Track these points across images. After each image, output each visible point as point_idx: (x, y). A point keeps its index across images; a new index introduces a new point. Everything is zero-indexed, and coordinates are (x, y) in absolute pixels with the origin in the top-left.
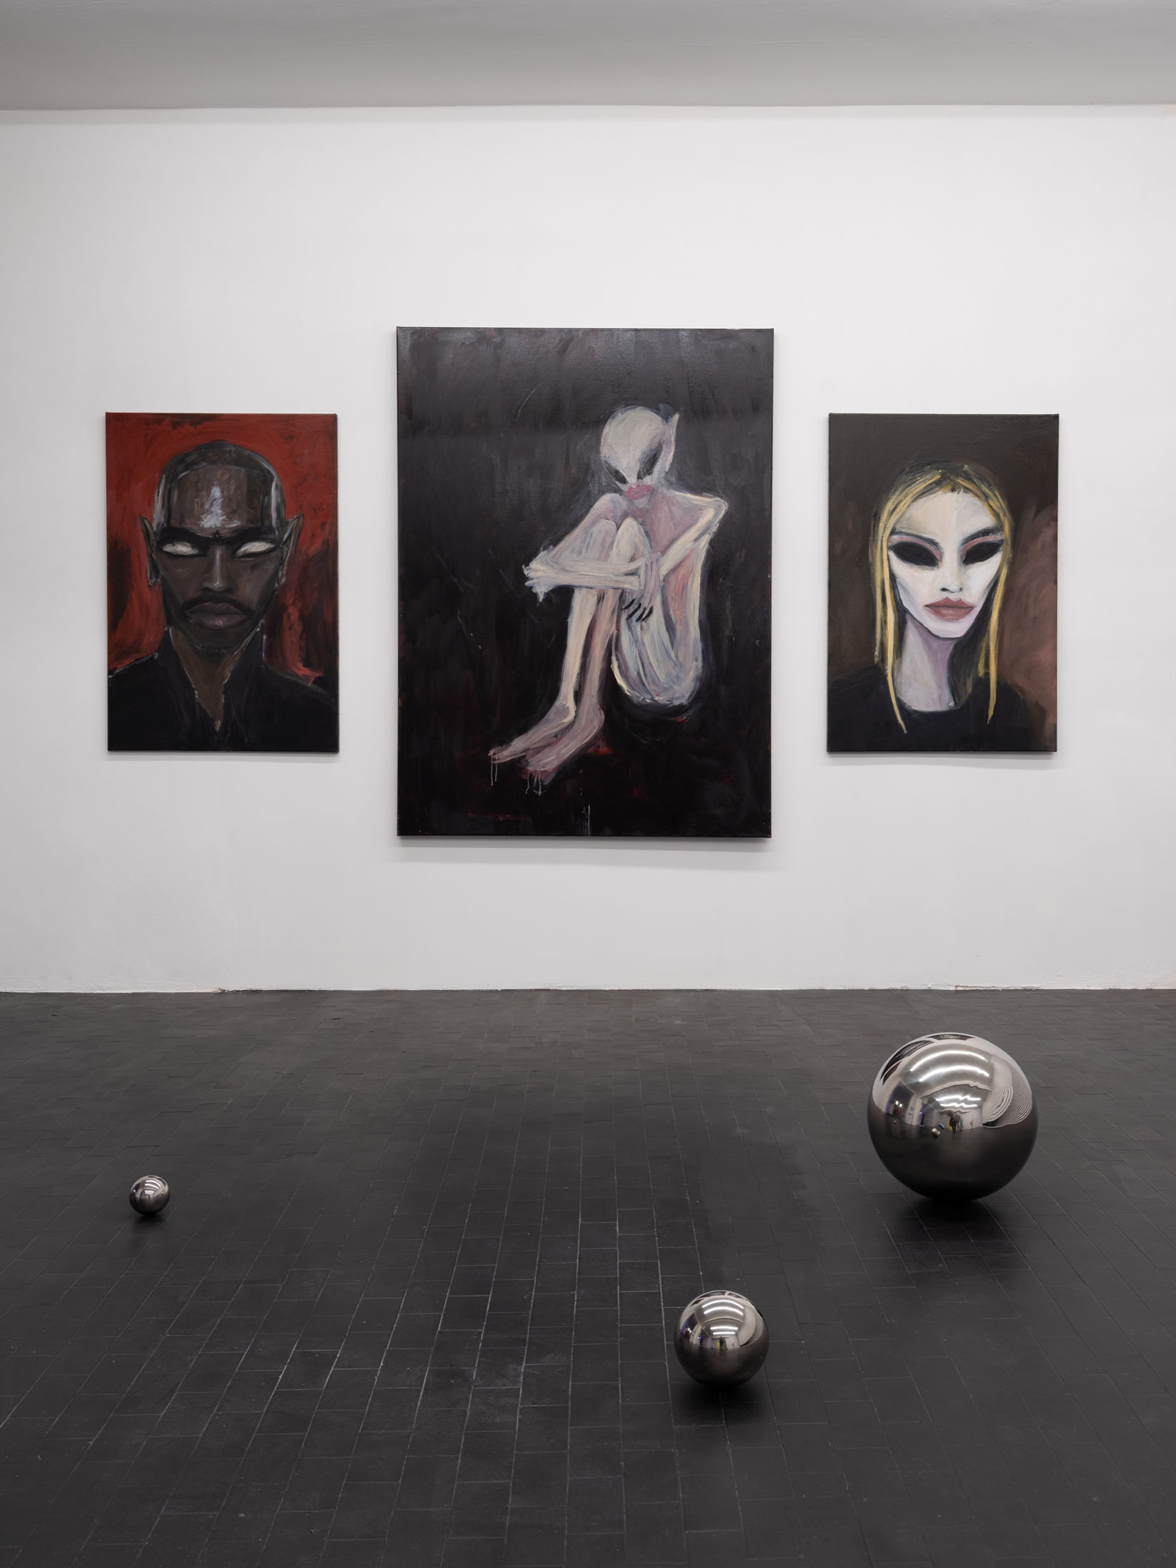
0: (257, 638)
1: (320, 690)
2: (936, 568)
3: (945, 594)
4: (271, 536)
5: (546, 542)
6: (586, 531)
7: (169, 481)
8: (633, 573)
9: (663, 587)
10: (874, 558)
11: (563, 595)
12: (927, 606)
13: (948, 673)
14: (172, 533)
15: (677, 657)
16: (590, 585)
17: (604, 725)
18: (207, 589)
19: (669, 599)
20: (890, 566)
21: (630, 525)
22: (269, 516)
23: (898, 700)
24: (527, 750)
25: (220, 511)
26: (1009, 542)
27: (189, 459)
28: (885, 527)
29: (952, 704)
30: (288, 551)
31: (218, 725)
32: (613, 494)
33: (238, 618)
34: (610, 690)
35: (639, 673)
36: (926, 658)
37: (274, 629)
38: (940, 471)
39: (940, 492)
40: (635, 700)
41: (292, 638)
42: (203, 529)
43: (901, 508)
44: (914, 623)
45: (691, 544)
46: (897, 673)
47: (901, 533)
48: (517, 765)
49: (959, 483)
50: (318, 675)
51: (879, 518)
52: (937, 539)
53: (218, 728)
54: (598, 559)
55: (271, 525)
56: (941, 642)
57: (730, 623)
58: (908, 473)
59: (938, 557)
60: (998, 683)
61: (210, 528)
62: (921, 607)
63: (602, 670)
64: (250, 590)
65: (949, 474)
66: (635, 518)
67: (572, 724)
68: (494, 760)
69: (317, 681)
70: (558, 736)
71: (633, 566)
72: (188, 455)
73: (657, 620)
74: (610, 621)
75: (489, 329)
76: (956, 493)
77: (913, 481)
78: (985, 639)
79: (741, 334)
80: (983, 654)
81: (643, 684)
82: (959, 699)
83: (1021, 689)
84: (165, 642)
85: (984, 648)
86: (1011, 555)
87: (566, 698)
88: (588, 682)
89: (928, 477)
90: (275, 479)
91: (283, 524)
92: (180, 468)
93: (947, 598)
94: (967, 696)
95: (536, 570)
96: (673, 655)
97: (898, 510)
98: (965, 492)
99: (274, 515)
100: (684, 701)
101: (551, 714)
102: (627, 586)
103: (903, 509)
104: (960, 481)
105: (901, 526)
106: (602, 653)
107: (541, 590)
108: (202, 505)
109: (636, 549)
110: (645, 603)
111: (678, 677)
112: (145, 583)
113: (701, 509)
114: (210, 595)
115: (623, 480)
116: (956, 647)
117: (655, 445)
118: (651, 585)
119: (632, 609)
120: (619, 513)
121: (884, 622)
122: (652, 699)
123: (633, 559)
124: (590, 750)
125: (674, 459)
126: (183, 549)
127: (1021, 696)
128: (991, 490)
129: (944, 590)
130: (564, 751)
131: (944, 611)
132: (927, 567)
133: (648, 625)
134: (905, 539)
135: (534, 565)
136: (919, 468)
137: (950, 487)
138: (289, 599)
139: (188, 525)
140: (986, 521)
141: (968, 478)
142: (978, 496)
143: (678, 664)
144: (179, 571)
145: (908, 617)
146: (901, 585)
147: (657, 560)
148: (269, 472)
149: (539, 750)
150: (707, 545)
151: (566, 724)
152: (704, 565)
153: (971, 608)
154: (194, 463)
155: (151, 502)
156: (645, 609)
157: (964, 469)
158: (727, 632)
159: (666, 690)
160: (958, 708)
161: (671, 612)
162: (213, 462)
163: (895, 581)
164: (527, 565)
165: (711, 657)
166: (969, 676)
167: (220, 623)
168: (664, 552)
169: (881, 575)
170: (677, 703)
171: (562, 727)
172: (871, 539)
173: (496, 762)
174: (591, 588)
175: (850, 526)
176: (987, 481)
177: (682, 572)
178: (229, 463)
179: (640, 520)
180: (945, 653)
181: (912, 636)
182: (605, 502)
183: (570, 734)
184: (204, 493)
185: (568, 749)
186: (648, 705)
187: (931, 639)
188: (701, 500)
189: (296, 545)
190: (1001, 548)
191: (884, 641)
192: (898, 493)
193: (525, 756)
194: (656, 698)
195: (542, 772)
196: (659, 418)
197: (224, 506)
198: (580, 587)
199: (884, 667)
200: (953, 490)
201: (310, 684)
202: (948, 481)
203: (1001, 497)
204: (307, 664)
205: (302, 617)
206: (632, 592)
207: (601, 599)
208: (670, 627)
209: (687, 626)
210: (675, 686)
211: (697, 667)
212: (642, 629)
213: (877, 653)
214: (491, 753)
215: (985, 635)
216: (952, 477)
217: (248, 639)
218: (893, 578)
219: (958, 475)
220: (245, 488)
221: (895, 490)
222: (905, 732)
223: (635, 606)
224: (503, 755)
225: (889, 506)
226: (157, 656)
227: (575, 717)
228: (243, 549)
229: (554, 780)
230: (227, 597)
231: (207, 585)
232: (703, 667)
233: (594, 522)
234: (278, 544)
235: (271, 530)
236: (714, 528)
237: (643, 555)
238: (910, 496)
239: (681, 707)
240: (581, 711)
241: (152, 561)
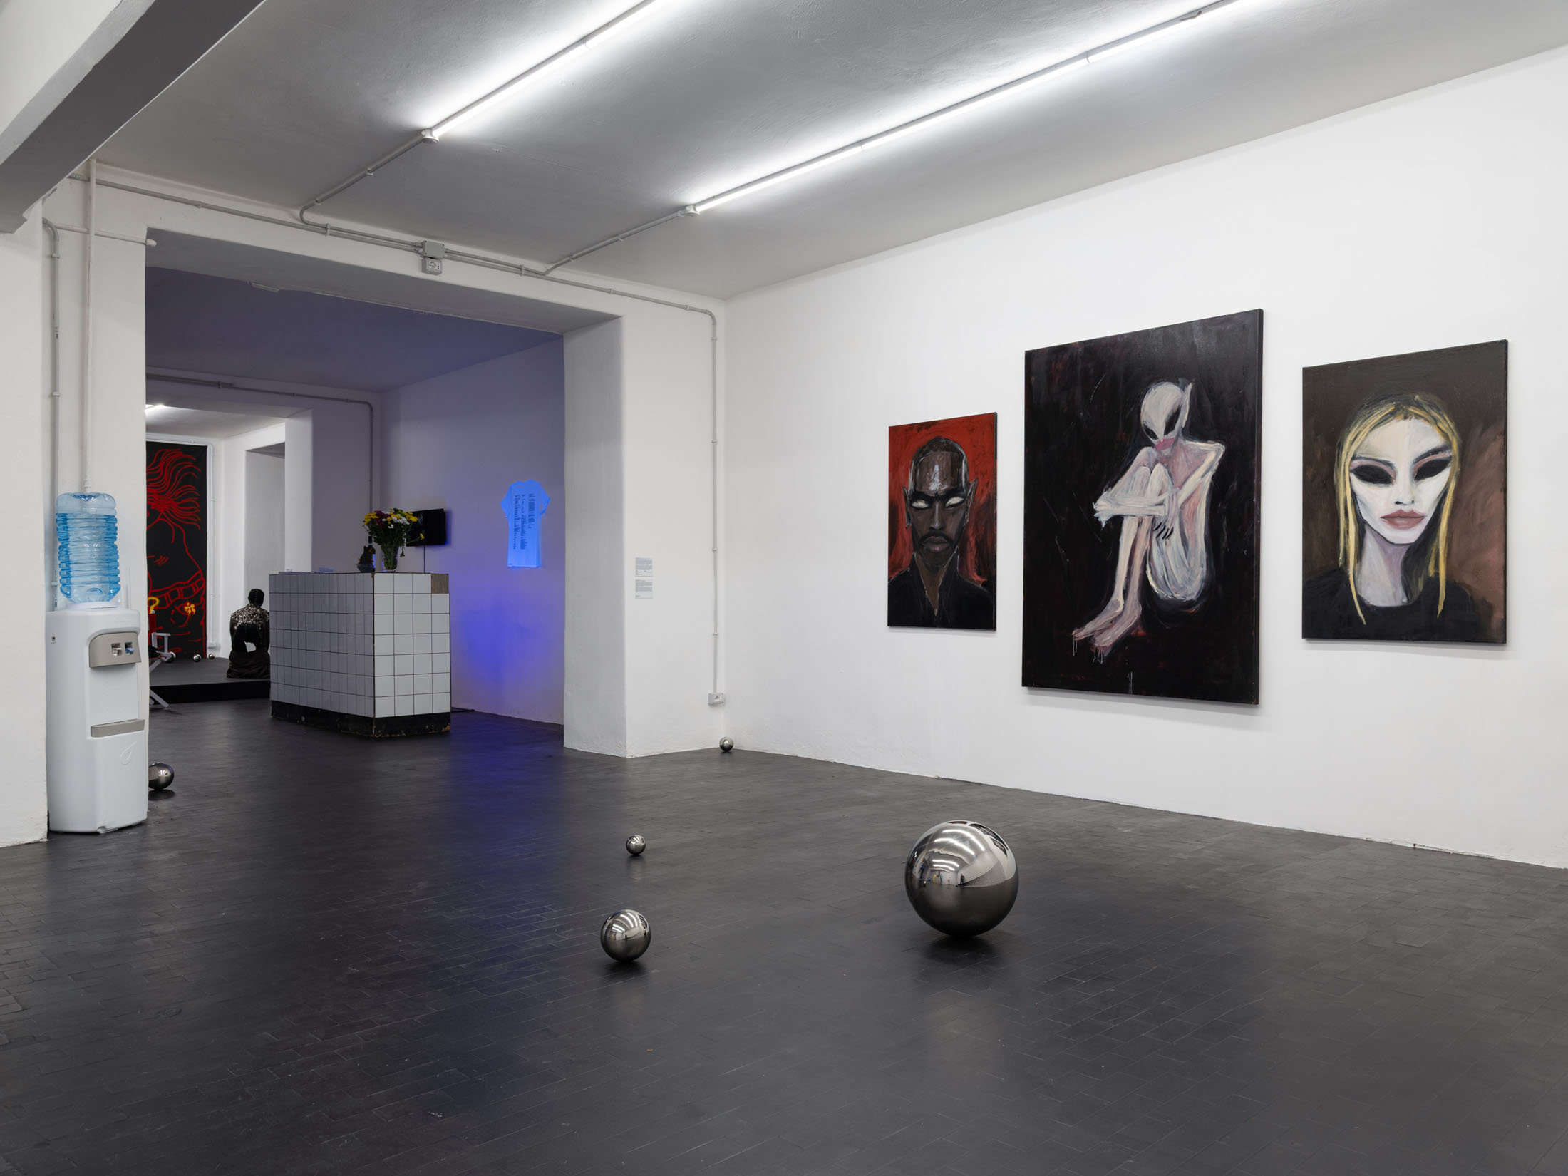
0: (954, 559)
1: (985, 590)
2: (1391, 486)
3: (1399, 507)
4: (962, 493)
5: (1107, 486)
6: (1131, 476)
7: (915, 464)
8: (1161, 504)
9: (1180, 513)
10: (1338, 480)
11: (1117, 521)
12: (1383, 517)
13: (1402, 573)
14: (917, 495)
15: (1189, 564)
16: (1134, 514)
17: (1141, 615)
18: (932, 528)
19: (1184, 521)
20: (1351, 486)
21: (1159, 468)
22: (961, 481)
23: (1359, 597)
24: (1094, 631)
25: (938, 480)
26: (1457, 458)
27: (925, 450)
28: (1347, 454)
29: (1405, 600)
30: (970, 502)
31: (936, 611)
32: (1148, 448)
33: (946, 546)
34: (1146, 589)
35: (1164, 577)
36: (1382, 561)
37: (963, 552)
38: (1394, 403)
39: (1395, 421)
40: (1161, 597)
41: (971, 557)
42: (930, 492)
43: (1361, 437)
44: (1372, 533)
45: (1199, 479)
46: (1358, 574)
47: (1360, 458)
48: (1088, 642)
49: (1410, 411)
50: (984, 580)
51: (1342, 448)
52: (1391, 461)
53: (936, 614)
54: (1138, 495)
55: (962, 486)
56: (1396, 547)
57: (1226, 537)
58: (1367, 407)
59: (1392, 476)
60: (1447, 582)
61: (934, 491)
62: (1378, 519)
63: (1141, 574)
64: (952, 529)
65: (1401, 405)
66: (1163, 464)
67: (1121, 614)
68: (1075, 638)
69: (984, 584)
70: (1113, 622)
71: (1161, 498)
72: (924, 447)
73: (1176, 537)
74: (1146, 539)
75: (1075, 343)
76: (1408, 420)
77: (1370, 415)
78: (1435, 544)
79: (1236, 317)
80: (1433, 557)
81: (1167, 585)
82: (1412, 595)
83: (1468, 587)
84: (913, 561)
85: (1434, 551)
86: (1459, 470)
87: (1118, 595)
88: (1131, 583)
89: (1384, 409)
90: (965, 457)
91: (968, 484)
92: (921, 456)
93: (1401, 510)
94: (1418, 594)
95: (1101, 506)
96: (1186, 563)
97: (1358, 439)
98: (1416, 418)
99: (963, 480)
100: (1194, 597)
101: (1109, 606)
102: (1157, 513)
103: (1362, 439)
104: (1412, 409)
105: (1361, 452)
106: (1141, 563)
107: (1104, 519)
108: (930, 477)
109: (1163, 486)
110: (1168, 526)
111: (1190, 579)
112: (905, 524)
113: (1205, 453)
114: (933, 532)
115: (1155, 437)
116: (1408, 552)
117: (1175, 409)
118: (1172, 512)
119: (1160, 530)
120: (1152, 461)
121: (1347, 532)
122: (1172, 596)
123: (1160, 494)
124: (1133, 633)
125: (1188, 418)
126: (921, 504)
127: (1469, 594)
128: (1439, 414)
129: (1398, 503)
130: (1116, 633)
131: (1398, 521)
132: (1383, 485)
133: (1170, 541)
134: (1364, 462)
135: (1100, 501)
136: (1376, 402)
137: (1402, 416)
138: (970, 532)
139: (924, 490)
140: (1436, 441)
141: (1419, 406)
142: (1428, 421)
143: (1190, 570)
144: (919, 518)
145: (1366, 527)
146: (1361, 501)
147: (1177, 493)
148: (962, 454)
149: (1102, 632)
150: (1210, 480)
151: (1118, 614)
152: (1208, 495)
153: (1422, 517)
154: (927, 451)
155: (907, 477)
156: (1168, 530)
157: (1415, 399)
158: (1224, 545)
159: (1182, 589)
160: (1410, 604)
161: (1186, 531)
162: (935, 450)
163: (1356, 498)
164: (1095, 502)
165: (1212, 564)
166: (1420, 576)
167: (937, 549)
168: (1181, 488)
169: (1344, 494)
170: (1189, 599)
171: (1115, 615)
172: (1336, 465)
173: (1076, 639)
174: (1134, 516)
175: (1319, 456)
176: (1437, 408)
177: (1193, 500)
178: (943, 450)
179: (1165, 465)
180: (1399, 557)
181: (1370, 542)
182: (1144, 453)
183: (1120, 621)
184: (931, 469)
185: (1119, 631)
186: (1170, 600)
187: (1386, 545)
188: (1205, 447)
189: (974, 498)
190: (1450, 464)
191: (1347, 549)
192: (1358, 426)
193: (1093, 636)
194: (1175, 595)
195: (1103, 647)
196: (1178, 388)
197: (941, 476)
198: (1127, 516)
199: (1346, 569)
200: (1406, 418)
201: (980, 586)
202: (1401, 411)
203: (1450, 420)
204: (979, 574)
205: (977, 544)
206: (1160, 517)
207: (1140, 524)
208: (1185, 542)
209: (1196, 541)
210: (1188, 587)
211: (1202, 572)
212: (1166, 544)
213: (1341, 558)
214: (1073, 633)
215: (1434, 540)
216: (1404, 407)
217: (951, 558)
218: (1354, 495)
219: (1410, 405)
220: (950, 465)
221: (1356, 423)
222: (1365, 623)
223: (1162, 528)
224: (1080, 634)
225: (1351, 437)
226: (909, 569)
227: (1124, 609)
228: (948, 503)
229: (1110, 654)
230: (941, 532)
231: (932, 526)
232: (1207, 572)
233: (1137, 468)
234: (965, 497)
235: (962, 489)
236: (1215, 467)
237: (1167, 490)
238: (1368, 426)
239: (1192, 601)
240: (1127, 605)
241: (908, 513)
